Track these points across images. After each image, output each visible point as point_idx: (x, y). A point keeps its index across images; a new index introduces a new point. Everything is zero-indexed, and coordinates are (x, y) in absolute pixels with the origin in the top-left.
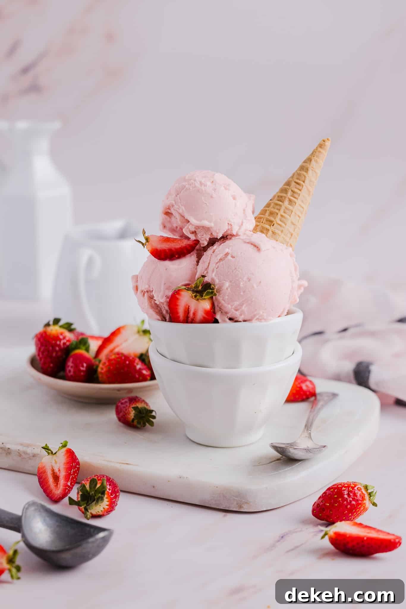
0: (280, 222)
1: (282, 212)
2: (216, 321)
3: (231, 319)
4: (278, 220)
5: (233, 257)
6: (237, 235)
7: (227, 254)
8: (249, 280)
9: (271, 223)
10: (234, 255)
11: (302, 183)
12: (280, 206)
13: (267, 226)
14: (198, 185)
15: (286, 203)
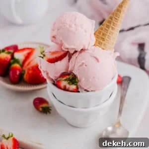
0: (107, 39)
1: (108, 34)
2: (79, 92)
3: (85, 90)
4: (106, 38)
5: (86, 66)
6: (87, 50)
7: (83, 64)
8: (94, 78)
9: (103, 39)
10: (87, 64)
11: (118, 18)
12: (108, 31)
13: (102, 41)
14: (68, 26)
15: (110, 29)
